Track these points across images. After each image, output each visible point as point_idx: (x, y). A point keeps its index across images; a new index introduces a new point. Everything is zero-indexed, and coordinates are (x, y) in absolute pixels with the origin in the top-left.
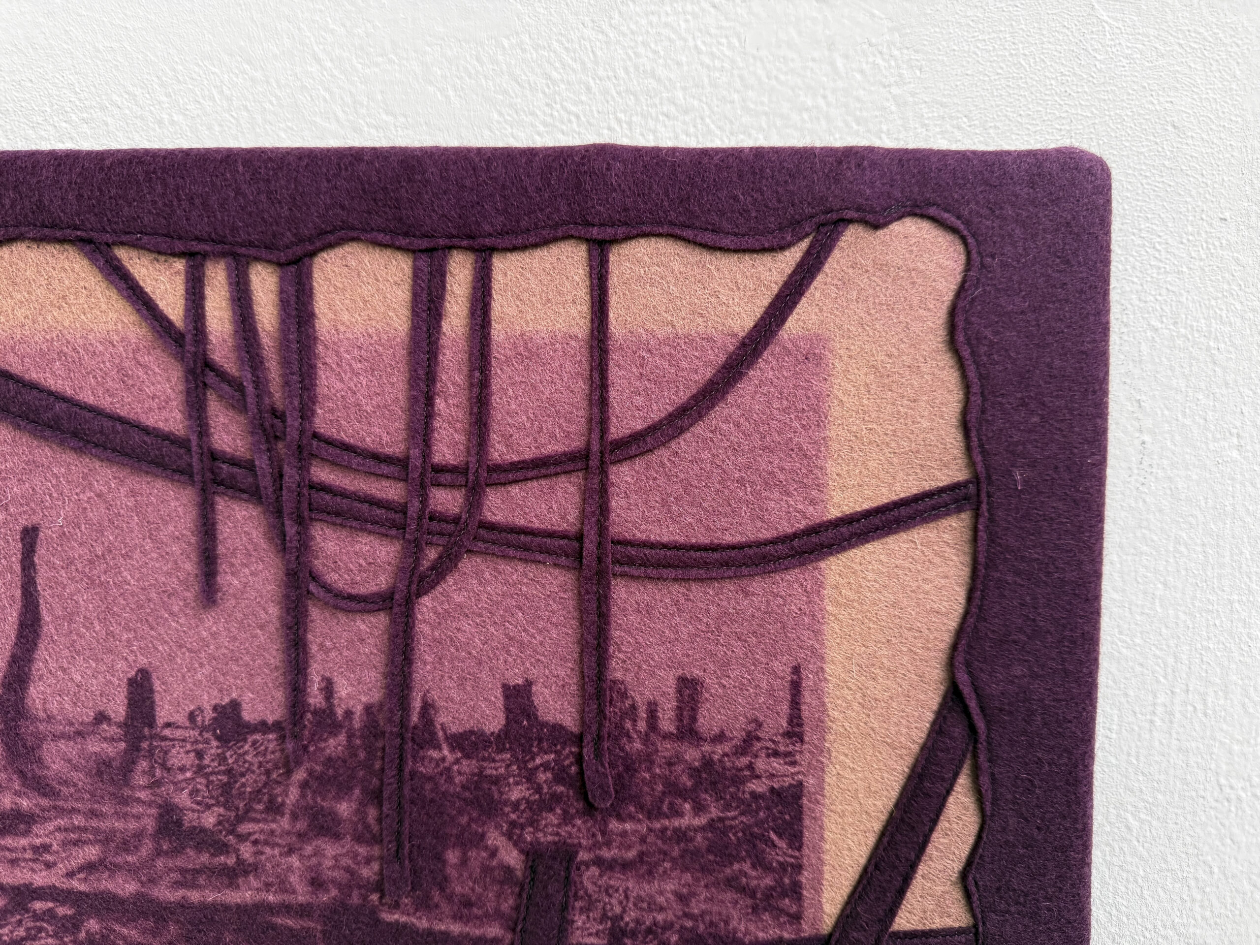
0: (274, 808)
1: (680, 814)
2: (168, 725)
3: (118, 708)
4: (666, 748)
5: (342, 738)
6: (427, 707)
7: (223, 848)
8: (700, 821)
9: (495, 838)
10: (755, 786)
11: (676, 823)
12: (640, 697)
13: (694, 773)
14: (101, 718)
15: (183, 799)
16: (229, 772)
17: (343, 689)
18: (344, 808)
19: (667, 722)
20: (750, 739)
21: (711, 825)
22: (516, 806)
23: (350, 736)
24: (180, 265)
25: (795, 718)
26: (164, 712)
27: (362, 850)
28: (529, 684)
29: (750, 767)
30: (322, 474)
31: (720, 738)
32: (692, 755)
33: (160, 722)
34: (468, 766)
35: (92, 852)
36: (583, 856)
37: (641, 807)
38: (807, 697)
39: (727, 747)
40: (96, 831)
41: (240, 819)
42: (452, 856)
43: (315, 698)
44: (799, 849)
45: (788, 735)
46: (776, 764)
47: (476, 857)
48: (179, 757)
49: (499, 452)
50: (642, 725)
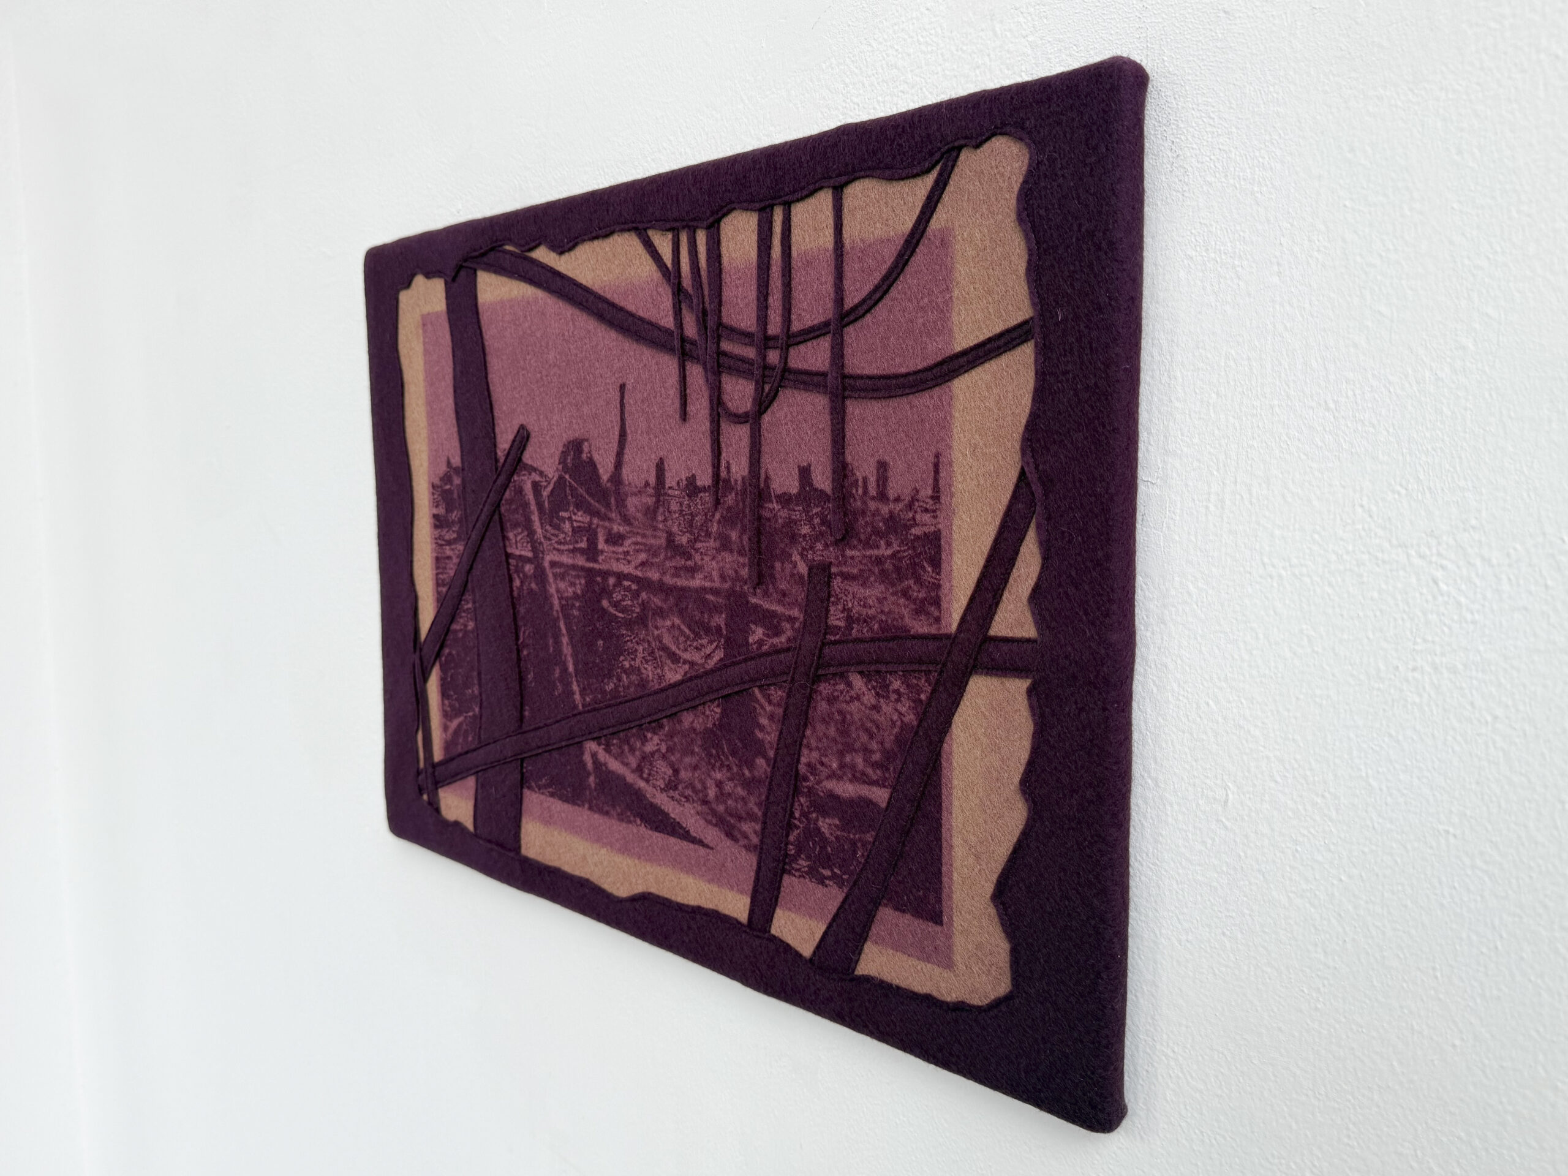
0: (708, 535)
1: (878, 547)
2: (670, 488)
3: (652, 480)
4: (872, 505)
5: (733, 494)
6: (767, 478)
7: (689, 557)
8: (889, 552)
9: (796, 557)
10: (916, 531)
11: (876, 552)
12: (859, 475)
13: (886, 521)
14: (647, 484)
15: (675, 529)
16: (691, 514)
17: (733, 469)
18: (734, 535)
19: (873, 491)
20: (914, 499)
21: (893, 556)
22: (805, 536)
23: (737, 494)
24: (670, 236)
25: (936, 488)
26: (670, 481)
27: (741, 560)
28: (809, 465)
29: (914, 519)
30: (726, 346)
31: (897, 500)
32: (885, 510)
33: (667, 487)
34: (784, 513)
35: (643, 556)
36: (834, 570)
37: (860, 541)
38: (942, 474)
39: (900, 506)
40: (645, 545)
41: (696, 540)
42: (778, 565)
43: (723, 474)
44: (939, 574)
45: (932, 497)
46: (927, 518)
47: (788, 567)
48: (674, 506)
49: (796, 327)
50: (860, 491)
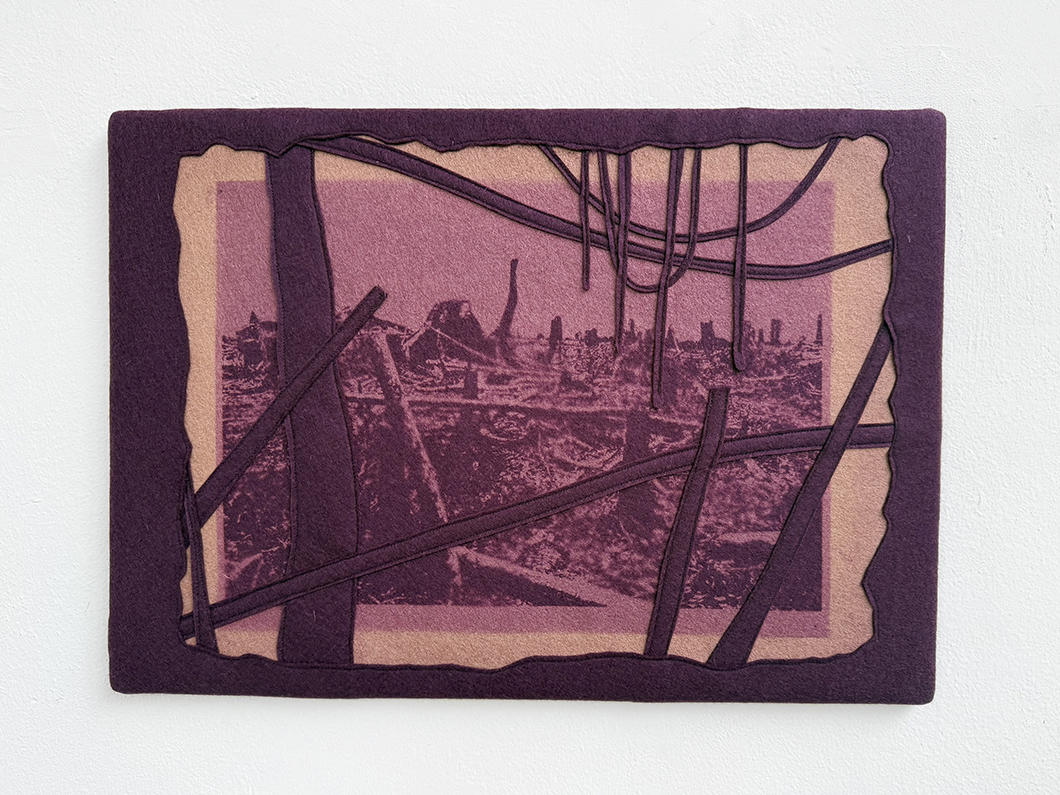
0: (609, 372)
1: (771, 375)
2: (567, 339)
3: (547, 332)
4: (768, 348)
5: (637, 344)
6: (670, 331)
7: (586, 389)
8: (781, 377)
9: (696, 384)
10: (805, 364)
11: (770, 378)
12: (756, 327)
13: (777, 358)
14: (540, 336)
15: (572, 369)
16: (591, 358)
17: (637, 324)
18: (637, 372)
19: (767, 339)
20: (800, 344)
21: (784, 379)
22: (705, 371)
23: (641, 342)
24: (579, 155)
25: (819, 335)
26: (566, 334)
27: (644, 389)
28: (711, 322)
29: (801, 355)
30: (632, 238)
31: (789, 344)
32: (777, 351)
33: (564, 338)
34: (687, 355)
35: (534, 391)
36: (732, 391)
37: (756, 372)
38: (824, 328)
39: (791, 347)
40: (536, 383)
41: (595, 377)
42: (679, 392)
43: (627, 327)
44: (820, 389)
45: (816, 342)
46: (811, 354)
47: (689, 393)
48: (572, 352)
49: (701, 229)
50: (757, 339)
